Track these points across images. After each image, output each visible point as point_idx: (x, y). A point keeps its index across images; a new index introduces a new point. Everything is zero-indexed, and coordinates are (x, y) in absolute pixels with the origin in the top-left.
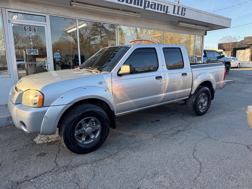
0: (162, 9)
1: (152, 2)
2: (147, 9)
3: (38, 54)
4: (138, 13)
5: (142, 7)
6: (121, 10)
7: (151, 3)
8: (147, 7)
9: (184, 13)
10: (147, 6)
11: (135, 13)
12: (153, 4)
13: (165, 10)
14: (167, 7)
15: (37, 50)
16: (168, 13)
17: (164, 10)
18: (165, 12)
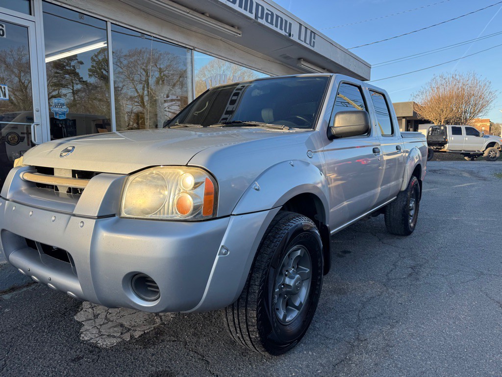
0: (283, 28)
1: (267, 9)
2: (260, 20)
3: (7, 98)
4: (239, 28)
5: (253, 16)
6: (208, 15)
7: (266, 11)
8: (259, 17)
9: (314, 42)
10: (259, 15)
11: (233, 26)
12: (270, 14)
13: (288, 31)
14: (290, 24)
15: (6, 87)
16: (291, 38)
17: (285, 31)
18: (287, 34)
